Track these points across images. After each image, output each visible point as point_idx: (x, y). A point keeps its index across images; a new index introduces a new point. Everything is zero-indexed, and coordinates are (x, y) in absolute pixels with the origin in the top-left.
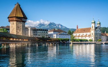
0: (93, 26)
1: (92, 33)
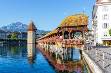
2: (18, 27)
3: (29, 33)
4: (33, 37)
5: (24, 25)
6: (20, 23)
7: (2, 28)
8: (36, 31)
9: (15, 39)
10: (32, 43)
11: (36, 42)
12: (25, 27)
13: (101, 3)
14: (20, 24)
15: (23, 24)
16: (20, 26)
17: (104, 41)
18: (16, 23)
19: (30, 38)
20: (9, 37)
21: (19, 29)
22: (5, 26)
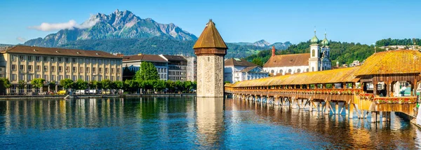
0: (314, 51)
1: (313, 68)
2: (120, 29)
3: (201, 60)
4: (217, 76)
5: (145, 21)
6: (128, 13)
7: (60, 37)
8: (224, 55)
9: (151, 82)
10: (213, 95)
11: (225, 93)
12: (146, 29)
14: (127, 16)
15: (138, 18)
16: (130, 25)
18: (114, 15)
21: (125, 37)
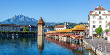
0: (65, 25)
1: (65, 29)
2: (20, 19)
3: (39, 27)
4: (42, 30)
5: (26, 17)
7: (6, 21)
8: (44, 25)
9: (27, 32)
10: (41, 35)
11: (44, 35)
12: (26, 19)
13: (92, 15)
14: (22, 16)
15: (24, 16)
16: (22, 18)
17: (93, 35)
18: (19, 16)
19: (40, 31)
20: (22, 30)
21: (21, 21)
22: (9, 19)
